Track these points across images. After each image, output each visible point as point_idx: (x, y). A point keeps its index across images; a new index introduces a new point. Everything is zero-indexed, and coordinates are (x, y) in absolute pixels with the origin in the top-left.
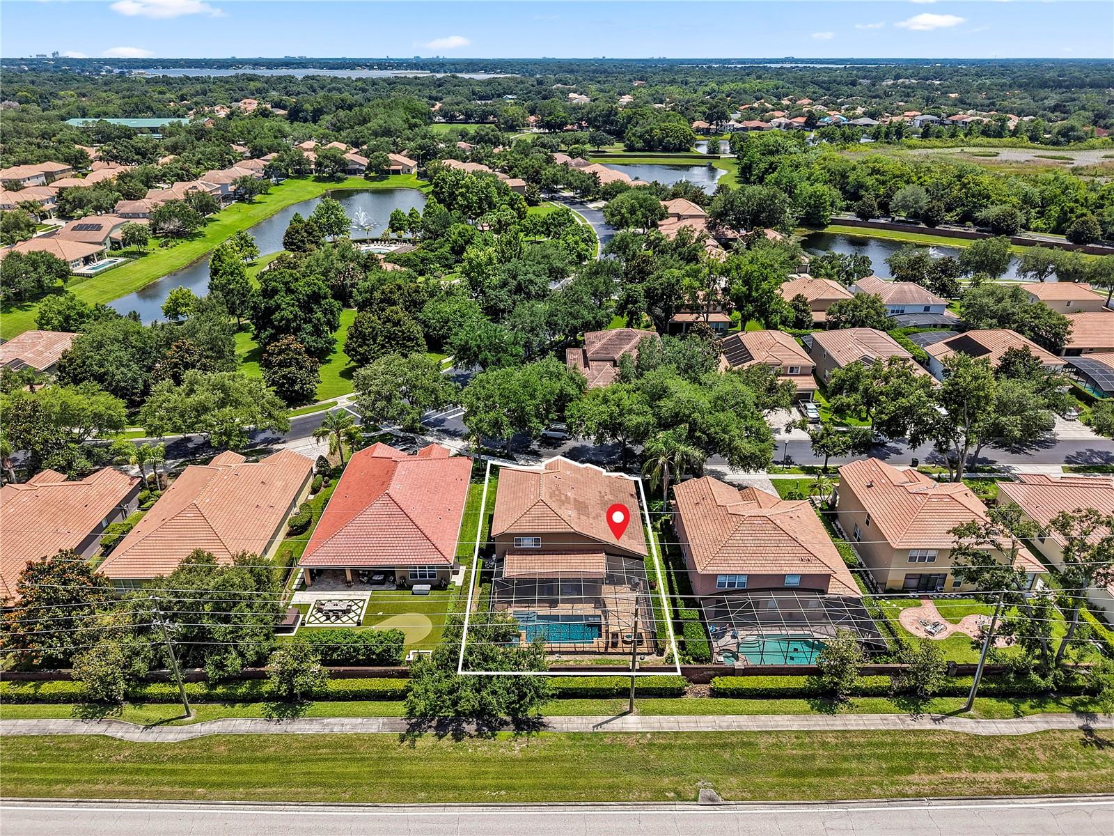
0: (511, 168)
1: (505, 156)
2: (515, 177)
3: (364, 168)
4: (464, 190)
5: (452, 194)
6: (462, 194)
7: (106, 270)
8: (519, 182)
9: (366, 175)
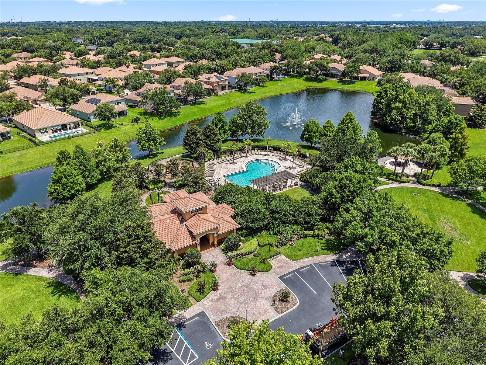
0: (462, 85)
1: (461, 73)
2: (464, 94)
3: (340, 74)
4: (400, 105)
5: (388, 105)
6: (397, 108)
7: (63, 139)
8: (468, 101)
9: (341, 79)
